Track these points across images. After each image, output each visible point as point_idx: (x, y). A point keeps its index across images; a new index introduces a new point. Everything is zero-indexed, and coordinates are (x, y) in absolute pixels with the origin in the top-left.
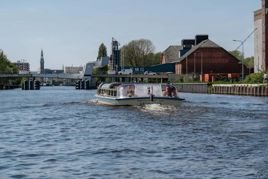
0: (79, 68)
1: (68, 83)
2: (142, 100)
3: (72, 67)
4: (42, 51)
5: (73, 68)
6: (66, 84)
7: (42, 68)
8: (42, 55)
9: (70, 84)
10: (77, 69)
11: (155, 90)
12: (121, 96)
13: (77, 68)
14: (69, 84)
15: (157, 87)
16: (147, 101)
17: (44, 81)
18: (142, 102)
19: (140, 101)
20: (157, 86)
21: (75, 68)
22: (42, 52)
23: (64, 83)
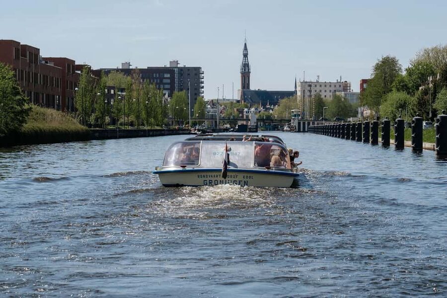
0: (335, 86)
1: (304, 124)
2: (209, 174)
3: (317, 82)
4: (245, 44)
5: (321, 86)
6: (299, 124)
7: (246, 85)
8: (246, 56)
9: (311, 125)
10: (330, 86)
11: (241, 154)
12: (172, 165)
13: (330, 84)
14: (309, 124)
15: (245, 148)
16: (217, 176)
17: (245, 117)
18: (208, 179)
19: (204, 176)
20: (247, 146)
21: (325, 84)
22: (246, 48)
23: (294, 123)
